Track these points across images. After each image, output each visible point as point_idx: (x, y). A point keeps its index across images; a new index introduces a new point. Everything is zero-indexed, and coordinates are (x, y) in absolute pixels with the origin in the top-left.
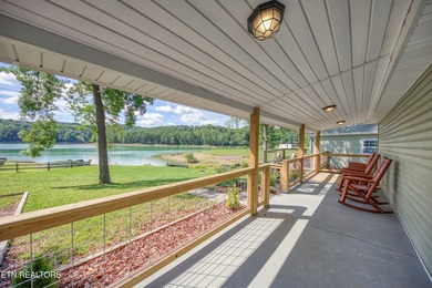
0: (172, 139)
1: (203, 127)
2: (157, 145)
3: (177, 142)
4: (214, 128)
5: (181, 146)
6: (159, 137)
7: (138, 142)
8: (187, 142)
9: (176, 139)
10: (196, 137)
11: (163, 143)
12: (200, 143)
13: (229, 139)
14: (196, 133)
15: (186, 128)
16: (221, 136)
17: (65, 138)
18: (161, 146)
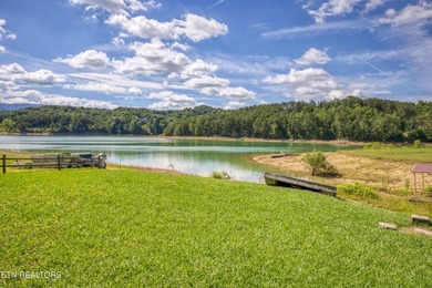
0: (274, 127)
1: (337, 103)
2: (246, 140)
3: (282, 133)
4: (362, 103)
5: (291, 141)
6: (250, 124)
7: (218, 133)
8: (302, 133)
9: (280, 128)
10: (320, 123)
11: (258, 135)
12: (330, 136)
13: (403, 127)
14: (321, 115)
15: (300, 106)
16: (379, 121)
17: (131, 128)
18: (253, 140)
